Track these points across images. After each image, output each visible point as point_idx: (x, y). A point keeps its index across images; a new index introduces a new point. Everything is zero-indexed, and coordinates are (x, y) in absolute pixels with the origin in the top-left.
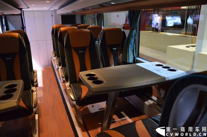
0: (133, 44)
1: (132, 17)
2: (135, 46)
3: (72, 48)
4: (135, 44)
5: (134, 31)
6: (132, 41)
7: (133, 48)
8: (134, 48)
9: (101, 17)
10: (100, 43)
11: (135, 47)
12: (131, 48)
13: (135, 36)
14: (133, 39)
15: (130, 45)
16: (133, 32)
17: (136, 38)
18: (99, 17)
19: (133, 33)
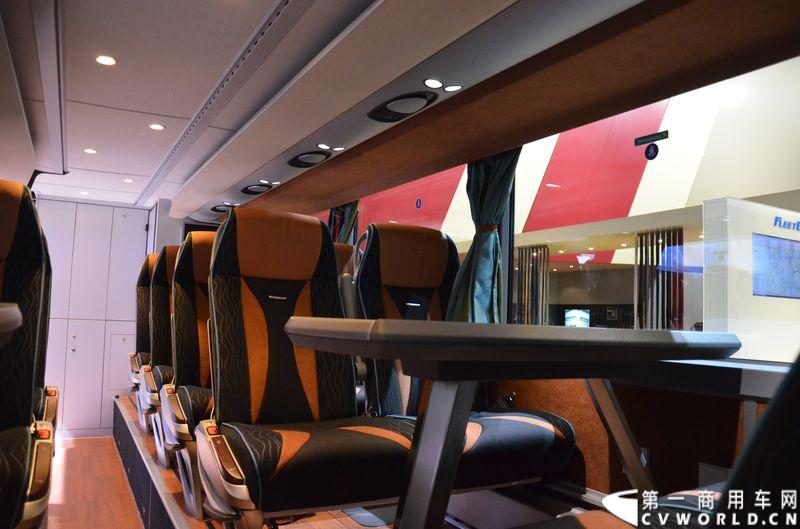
0: (490, 283)
1: (482, 185)
2: (495, 290)
3: (242, 279)
4: (496, 285)
5: (492, 236)
6: (486, 272)
7: (488, 302)
8: (495, 301)
9: (346, 220)
10: (356, 274)
11: (495, 295)
12: (483, 297)
13: (496, 252)
14: (490, 263)
15: (478, 288)
16: (487, 239)
17: (499, 261)
18: (338, 221)
19: (489, 244)
